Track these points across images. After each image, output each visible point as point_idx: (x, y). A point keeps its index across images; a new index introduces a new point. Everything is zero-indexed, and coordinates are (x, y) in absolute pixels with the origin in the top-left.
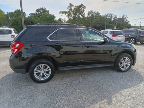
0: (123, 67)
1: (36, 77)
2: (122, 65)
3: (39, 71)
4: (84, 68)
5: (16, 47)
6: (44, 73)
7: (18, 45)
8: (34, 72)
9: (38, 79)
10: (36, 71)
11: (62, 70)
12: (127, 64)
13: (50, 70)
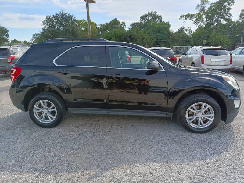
1: (37, 118)
2: (194, 117)
3: (41, 110)
5: (13, 73)
6: (48, 114)
8: (34, 111)
9: (40, 121)
10: (38, 110)
11: (73, 112)
12: (205, 116)
13: (55, 109)
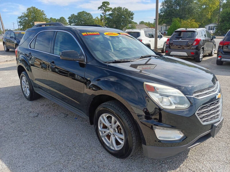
11: (37, 92)
13: (28, 86)
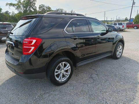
0: (118, 55)
1: (57, 80)
2: (118, 53)
4: (95, 60)
5: (33, 43)
6: (64, 73)
7: (34, 41)
8: (55, 74)
10: (57, 72)
11: (79, 65)
